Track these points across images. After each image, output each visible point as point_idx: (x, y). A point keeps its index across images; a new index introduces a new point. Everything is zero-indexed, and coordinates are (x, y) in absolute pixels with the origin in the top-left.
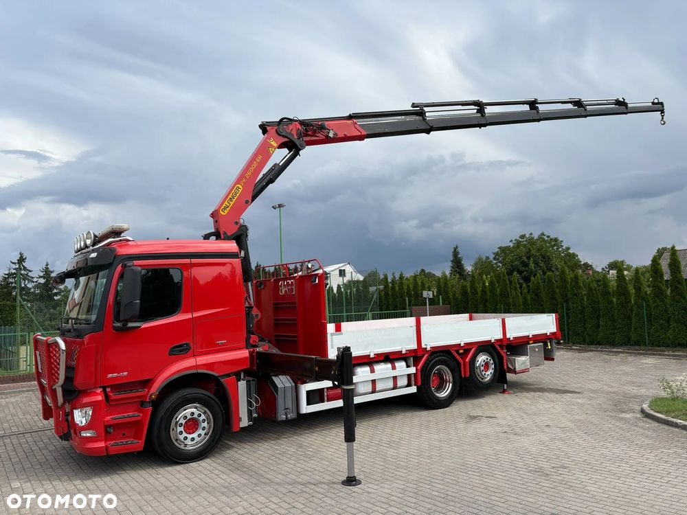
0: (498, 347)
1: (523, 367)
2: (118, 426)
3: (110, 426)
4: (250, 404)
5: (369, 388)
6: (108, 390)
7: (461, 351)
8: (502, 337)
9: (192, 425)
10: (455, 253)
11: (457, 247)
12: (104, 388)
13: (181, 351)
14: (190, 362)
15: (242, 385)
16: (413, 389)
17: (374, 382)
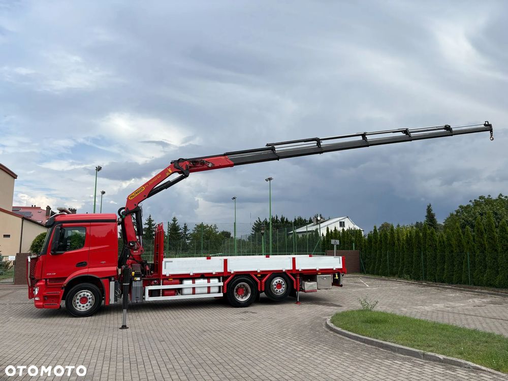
0: (289, 274)
1: (311, 289)
2: (50, 297)
3: (46, 296)
4: (115, 293)
5: (191, 291)
6: (48, 280)
7: (259, 275)
8: (292, 269)
9: (84, 300)
10: (429, 210)
11: (430, 205)
12: (46, 279)
13: (82, 265)
14: (85, 270)
15: (112, 284)
16: (221, 295)
17: (194, 288)
